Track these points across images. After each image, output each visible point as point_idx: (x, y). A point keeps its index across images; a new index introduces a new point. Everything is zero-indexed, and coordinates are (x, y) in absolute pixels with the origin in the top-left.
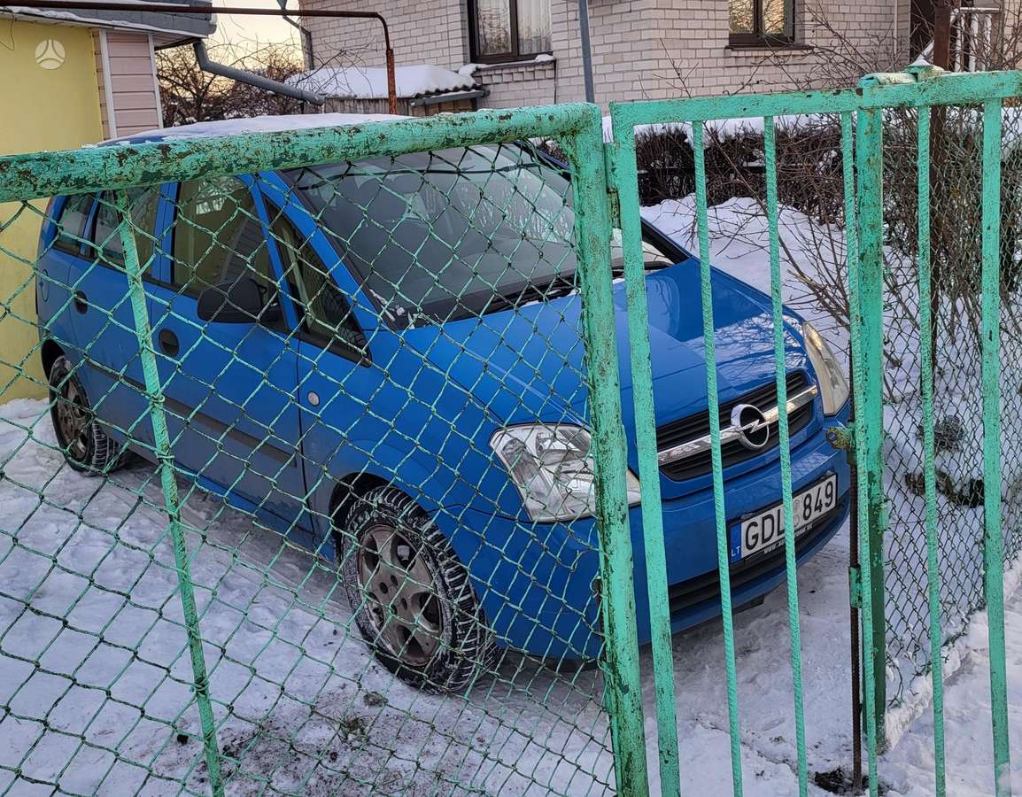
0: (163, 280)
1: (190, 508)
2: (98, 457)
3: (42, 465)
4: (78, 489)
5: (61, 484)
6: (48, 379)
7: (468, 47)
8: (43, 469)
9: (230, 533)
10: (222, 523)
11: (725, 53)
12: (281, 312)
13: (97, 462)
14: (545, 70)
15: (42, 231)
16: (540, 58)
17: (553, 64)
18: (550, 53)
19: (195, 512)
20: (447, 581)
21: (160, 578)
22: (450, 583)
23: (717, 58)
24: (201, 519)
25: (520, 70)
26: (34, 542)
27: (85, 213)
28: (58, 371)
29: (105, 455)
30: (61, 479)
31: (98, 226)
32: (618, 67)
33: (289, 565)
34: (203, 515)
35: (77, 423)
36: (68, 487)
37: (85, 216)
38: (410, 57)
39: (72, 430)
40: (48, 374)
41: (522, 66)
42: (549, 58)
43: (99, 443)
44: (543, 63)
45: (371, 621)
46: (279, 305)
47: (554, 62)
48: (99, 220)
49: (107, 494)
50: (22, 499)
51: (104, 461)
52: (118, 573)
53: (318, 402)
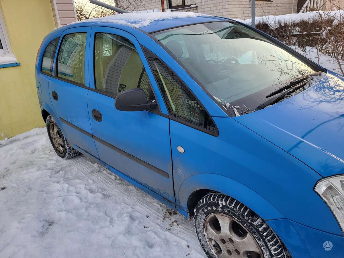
0: (90, 87)
1: (107, 174)
2: (68, 153)
3: (47, 155)
4: (62, 165)
5: (55, 163)
6: (46, 123)
7: (168, 4)
8: (48, 156)
9: (126, 186)
10: (121, 181)
11: (249, 3)
12: (157, 104)
13: (68, 155)
14: (194, 10)
15: (36, 66)
16: (192, 6)
17: (196, 8)
18: (195, 4)
19: (109, 176)
20: (273, 253)
21: (102, 213)
22: (275, 254)
23: (247, 4)
24: (113, 179)
25: (186, 10)
26: (47, 193)
27: (52, 59)
28: (49, 121)
29: (71, 152)
30: (55, 161)
31: (59, 64)
32: (218, 8)
33: (155, 204)
34: (113, 178)
35: (59, 140)
36: (58, 164)
37: (52, 60)
38: (150, 7)
39: (57, 143)
40: (45, 121)
41: (186, 9)
42: (195, 6)
43: (68, 148)
44: (193, 8)
45: (211, 250)
46: (156, 101)
47: (197, 7)
48: (58, 61)
49: (74, 167)
50: (40, 171)
51: (71, 154)
52: (83, 210)
53: (184, 151)
